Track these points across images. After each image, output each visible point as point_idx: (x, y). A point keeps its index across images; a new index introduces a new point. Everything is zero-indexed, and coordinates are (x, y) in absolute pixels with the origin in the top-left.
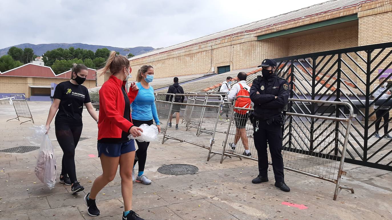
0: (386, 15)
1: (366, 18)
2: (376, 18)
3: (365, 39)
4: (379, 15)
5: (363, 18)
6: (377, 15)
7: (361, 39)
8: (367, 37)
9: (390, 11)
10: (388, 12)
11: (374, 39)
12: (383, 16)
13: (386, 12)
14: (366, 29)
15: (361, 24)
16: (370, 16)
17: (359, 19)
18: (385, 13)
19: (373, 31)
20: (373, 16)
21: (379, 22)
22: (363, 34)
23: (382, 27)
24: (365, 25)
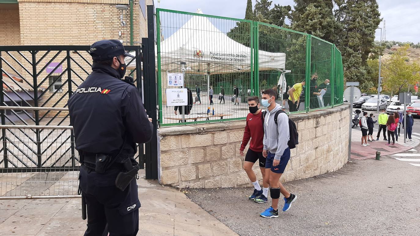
0: (50, 5)
1: (27, 4)
2: (39, 7)
3: (29, 27)
4: (42, 3)
5: (24, 3)
6: (40, 3)
7: (24, 27)
8: (30, 26)
9: (53, 2)
10: (51, 2)
11: (39, 29)
12: (46, 5)
13: (50, 2)
14: (28, 17)
15: (22, 10)
16: (32, 3)
17: (19, 3)
18: (48, 2)
19: (37, 20)
20: (36, 3)
21: (43, 12)
22: (26, 22)
23: (46, 17)
24: (27, 12)
